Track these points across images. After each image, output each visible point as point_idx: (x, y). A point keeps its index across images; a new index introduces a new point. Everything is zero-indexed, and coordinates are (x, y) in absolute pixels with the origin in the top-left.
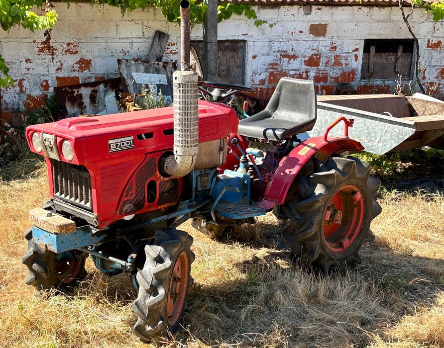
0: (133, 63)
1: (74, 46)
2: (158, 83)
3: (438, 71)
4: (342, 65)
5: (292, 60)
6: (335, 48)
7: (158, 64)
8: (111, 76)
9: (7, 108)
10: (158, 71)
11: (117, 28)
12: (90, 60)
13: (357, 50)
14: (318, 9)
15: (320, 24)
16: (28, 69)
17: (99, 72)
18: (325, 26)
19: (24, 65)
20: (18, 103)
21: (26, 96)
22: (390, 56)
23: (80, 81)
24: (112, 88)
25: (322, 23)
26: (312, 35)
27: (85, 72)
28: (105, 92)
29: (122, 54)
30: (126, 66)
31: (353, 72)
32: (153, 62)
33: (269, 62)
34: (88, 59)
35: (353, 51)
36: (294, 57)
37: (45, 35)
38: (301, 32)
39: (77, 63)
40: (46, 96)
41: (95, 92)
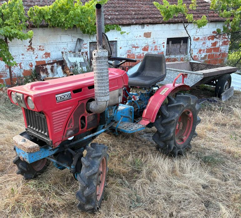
0: (69, 53)
1: (42, 47)
2: (80, 61)
3: (198, 50)
4: (158, 50)
5: (137, 49)
6: (155, 42)
7: (79, 53)
8: (59, 60)
9: (15, 76)
10: (79, 56)
11: (61, 38)
12: (50, 53)
13: (164, 43)
14: (147, 26)
15: (148, 33)
16: (23, 58)
17: (54, 58)
18: (150, 33)
19: (21, 57)
20: (20, 73)
21: (23, 70)
22: (178, 45)
23: (46, 62)
24: (60, 65)
25: (149, 32)
26: (145, 37)
27: (48, 58)
28: (57, 67)
29: (64, 49)
30: (65, 55)
31: (162, 53)
32: (77, 52)
33: (127, 50)
34: (49, 52)
35: (162, 44)
36: (137, 47)
37: (29, 42)
38: (140, 36)
39: (44, 55)
40: (32, 70)
41: (53, 67)
